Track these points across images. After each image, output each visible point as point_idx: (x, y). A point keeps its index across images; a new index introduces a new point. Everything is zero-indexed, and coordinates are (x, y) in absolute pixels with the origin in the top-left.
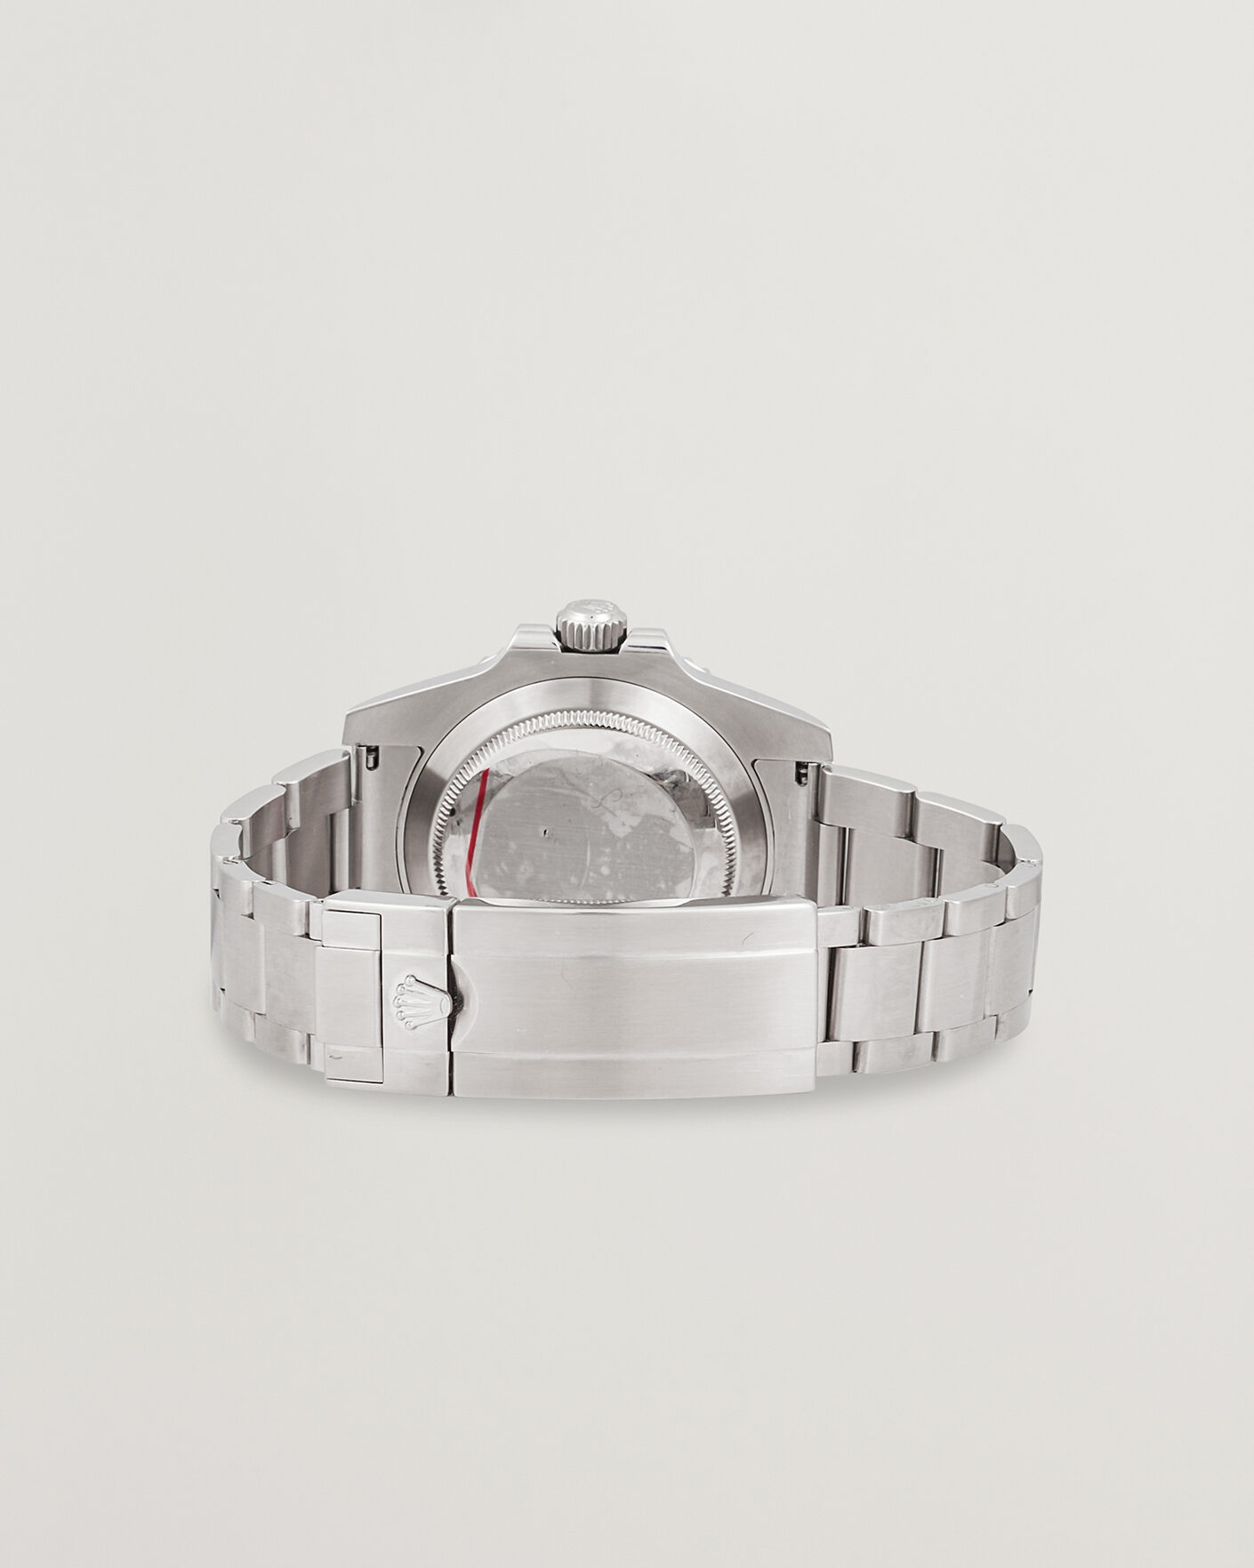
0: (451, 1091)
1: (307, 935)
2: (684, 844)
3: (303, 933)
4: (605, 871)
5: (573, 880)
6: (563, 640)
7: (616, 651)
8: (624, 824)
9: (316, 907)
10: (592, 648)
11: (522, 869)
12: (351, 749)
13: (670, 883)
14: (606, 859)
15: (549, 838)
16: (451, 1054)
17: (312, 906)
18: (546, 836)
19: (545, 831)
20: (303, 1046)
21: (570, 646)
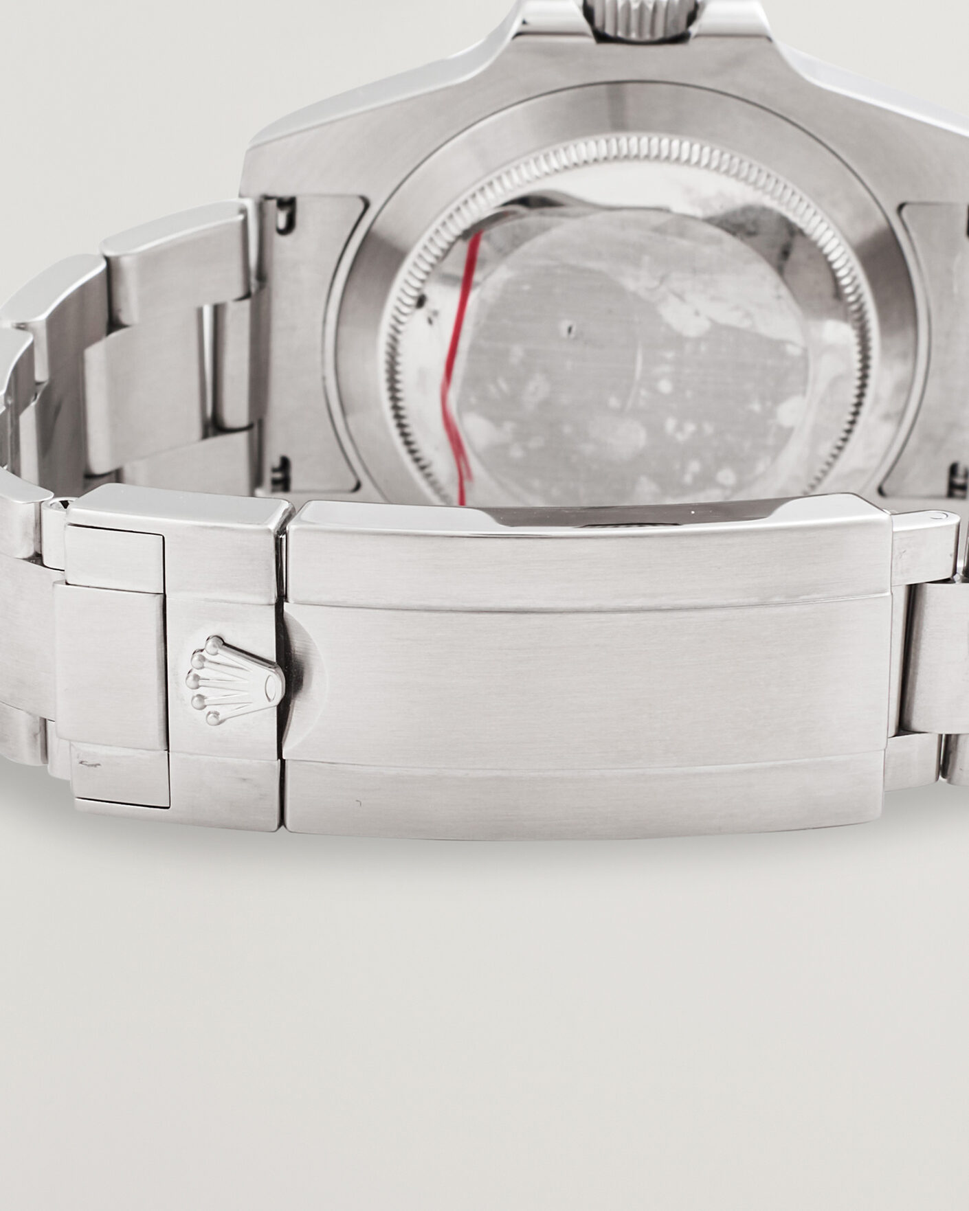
0: (282, 822)
1: (37, 558)
2: (792, 343)
3: (31, 553)
4: (665, 386)
5: (614, 402)
6: (598, 23)
7: (681, 38)
8: (697, 313)
9: (54, 517)
10: (647, 37)
11: (531, 387)
12: (250, 204)
13: (769, 404)
14: (667, 369)
15: (576, 338)
16: (283, 763)
17: (47, 514)
18: (572, 335)
19: (570, 330)
20: (35, 735)
21: (609, 31)
